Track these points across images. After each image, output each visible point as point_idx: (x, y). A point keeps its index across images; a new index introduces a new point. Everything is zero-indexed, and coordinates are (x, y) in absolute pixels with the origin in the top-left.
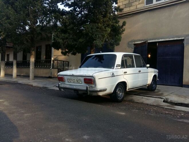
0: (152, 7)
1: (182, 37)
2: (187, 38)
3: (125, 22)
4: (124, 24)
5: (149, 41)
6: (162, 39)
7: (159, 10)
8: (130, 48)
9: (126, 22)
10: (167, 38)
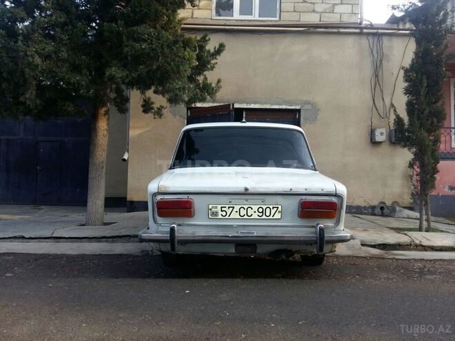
0: (232, 24)
1: (297, 104)
2: (307, 107)
3: (225, 46)
4: (220, 50)
5: (236, 106)
6: (255, 103)
7: (249, 36)
8: (178, 117)
9: (226, 48)
10: (265, 103)
